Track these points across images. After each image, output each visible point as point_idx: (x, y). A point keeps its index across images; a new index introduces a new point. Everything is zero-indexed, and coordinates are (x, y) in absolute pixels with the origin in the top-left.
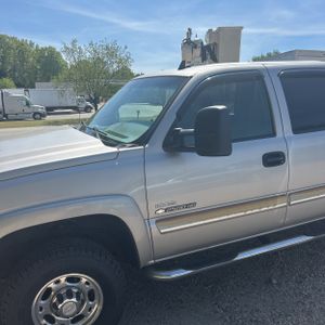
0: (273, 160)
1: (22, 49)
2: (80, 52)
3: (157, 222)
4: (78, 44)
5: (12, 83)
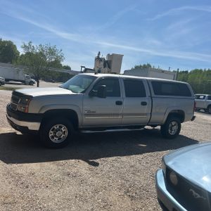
0: (119, 103)
2: (33, 49)
3: (85, 115)
4: (32, 44)
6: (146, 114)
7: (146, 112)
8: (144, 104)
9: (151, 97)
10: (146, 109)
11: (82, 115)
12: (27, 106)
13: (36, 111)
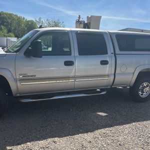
0: (69, 63)
1: (19, 20)
2: (42, 23)
3: (20, 80)
5: (13, 35)
6: (108, 75)
7: (107, 73)
8: (104, 63)
9: (115, 55)
10: (108, 69)
11: (16, 80)
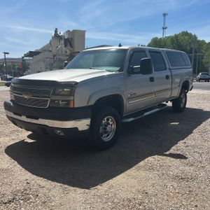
6: (169, 89)
8: (167, 77)
9: (170, 70)
11: (126, 99)
12: (72, 98)
13: (84, 104)
